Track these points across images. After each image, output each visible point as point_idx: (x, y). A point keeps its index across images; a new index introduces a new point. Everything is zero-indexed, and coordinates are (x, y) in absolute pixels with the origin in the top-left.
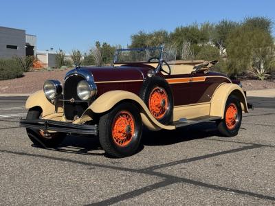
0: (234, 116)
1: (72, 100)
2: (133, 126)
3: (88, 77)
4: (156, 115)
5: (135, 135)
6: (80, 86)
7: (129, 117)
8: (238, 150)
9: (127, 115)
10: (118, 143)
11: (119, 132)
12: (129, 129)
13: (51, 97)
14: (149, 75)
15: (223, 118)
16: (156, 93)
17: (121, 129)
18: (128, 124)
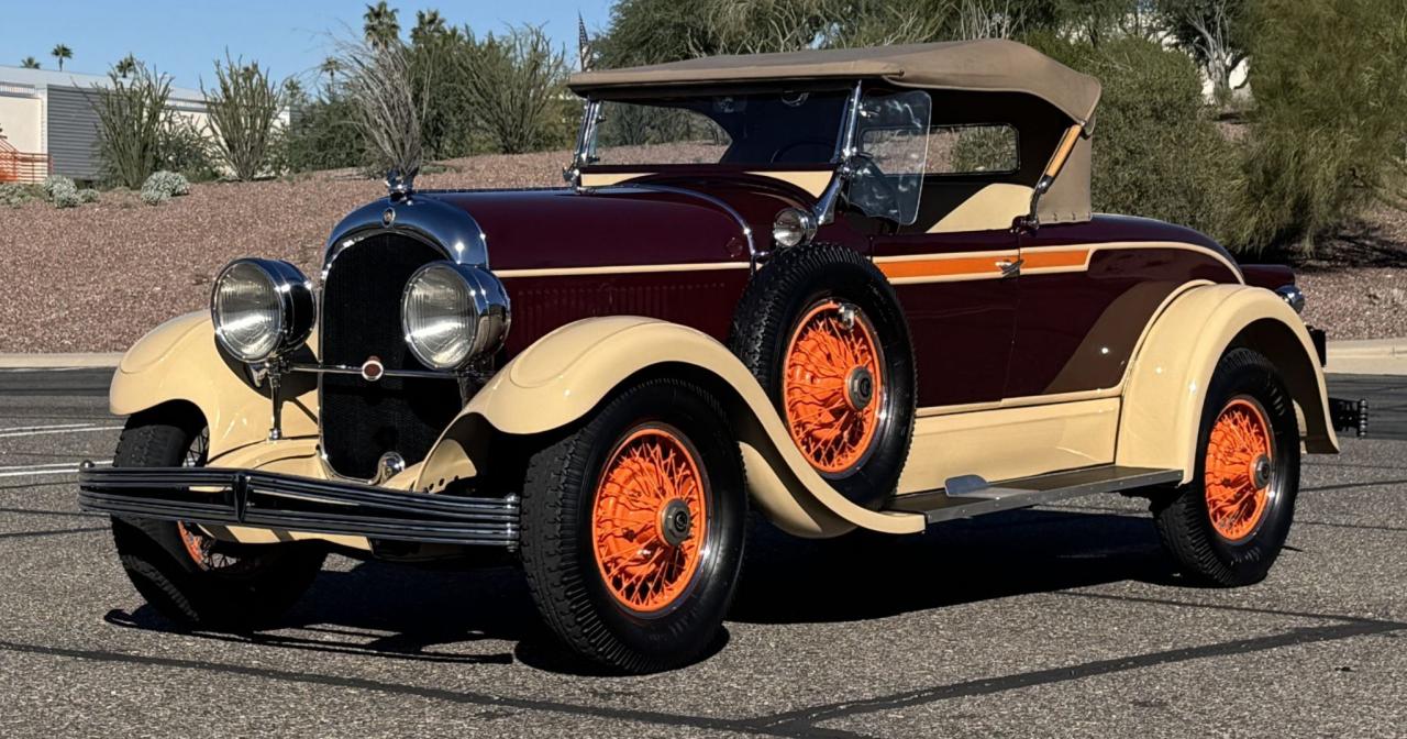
0: (1255, 466)
1: (372, 368)
2: (698, 509)
3: (460, 247)
4: (821, 453)
5: (706, 553)
6: (419, 291)
7: (680, 459)
8: (1262, 643)
9: (667, 446)
10: (619, 595)
11: (629, 536)
12: (682, 520)
13: (252, 350)
14: (781, 236)
15: (1187, 478)
16: (820, 335)
17: (635, 521)
18: (671, 495)
